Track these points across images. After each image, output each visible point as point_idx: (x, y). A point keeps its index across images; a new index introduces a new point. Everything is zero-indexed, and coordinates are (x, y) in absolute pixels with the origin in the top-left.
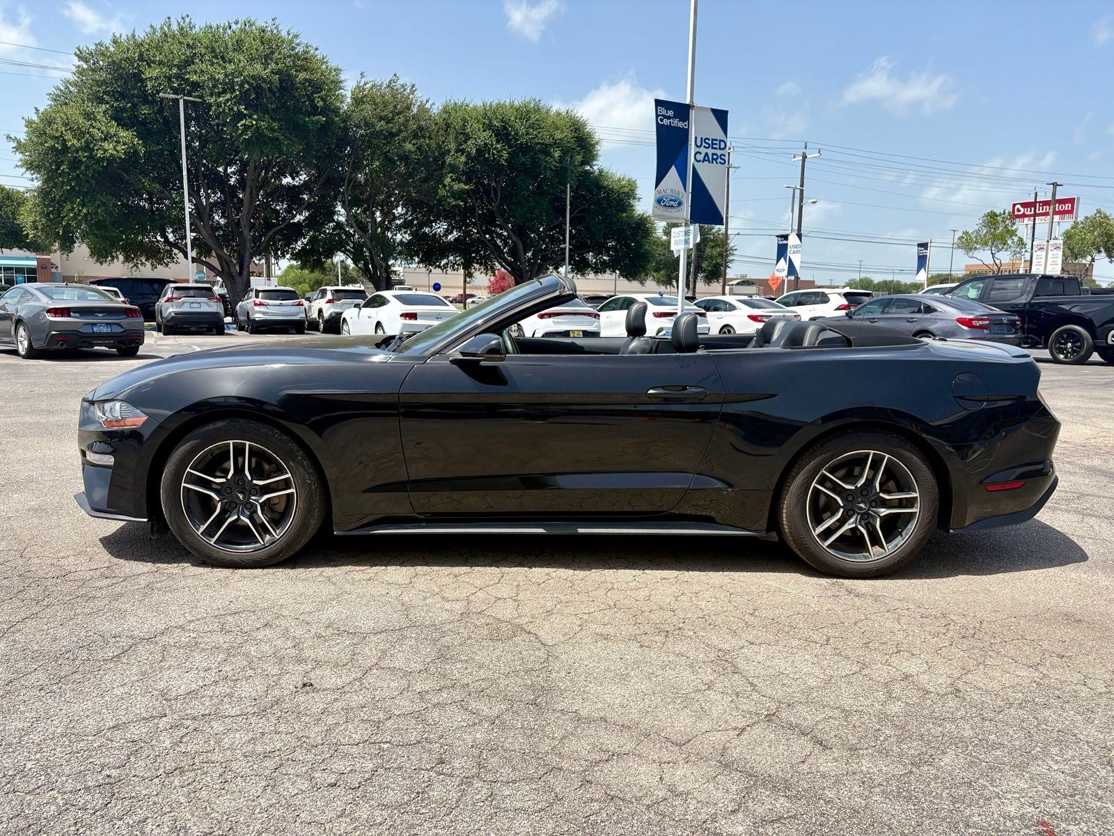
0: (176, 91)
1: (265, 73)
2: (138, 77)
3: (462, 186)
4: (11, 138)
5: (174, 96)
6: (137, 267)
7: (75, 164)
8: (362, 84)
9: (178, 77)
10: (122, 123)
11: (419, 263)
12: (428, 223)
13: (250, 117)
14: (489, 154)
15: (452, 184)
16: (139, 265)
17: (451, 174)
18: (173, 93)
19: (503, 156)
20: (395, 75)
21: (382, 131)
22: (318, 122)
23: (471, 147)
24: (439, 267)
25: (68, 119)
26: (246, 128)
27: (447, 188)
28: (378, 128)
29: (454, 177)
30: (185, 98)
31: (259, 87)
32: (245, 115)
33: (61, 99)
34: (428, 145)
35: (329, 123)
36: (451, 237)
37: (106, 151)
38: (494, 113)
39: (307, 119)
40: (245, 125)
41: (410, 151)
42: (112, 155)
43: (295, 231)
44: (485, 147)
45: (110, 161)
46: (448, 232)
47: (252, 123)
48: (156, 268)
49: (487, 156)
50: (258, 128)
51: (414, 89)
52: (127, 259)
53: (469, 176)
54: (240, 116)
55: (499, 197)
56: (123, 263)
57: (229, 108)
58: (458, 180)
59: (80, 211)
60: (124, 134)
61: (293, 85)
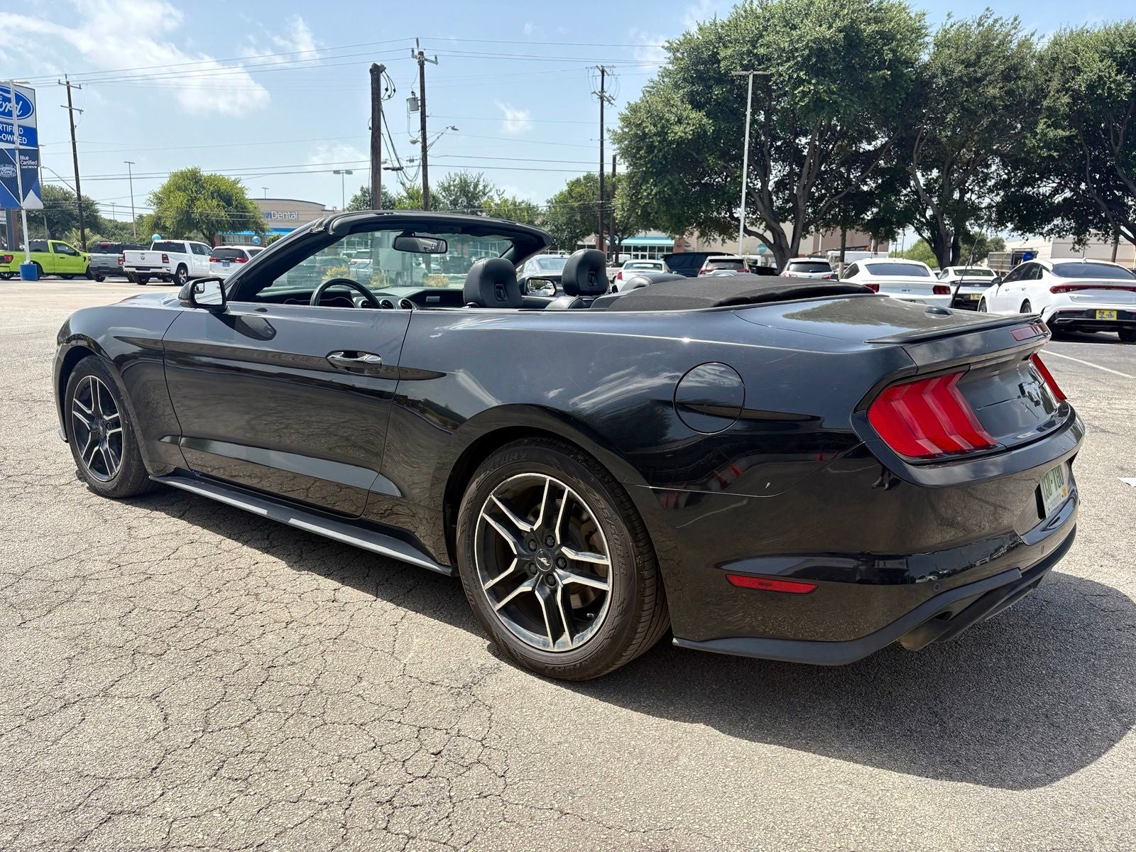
0: (745, 68)
1: (828, 34)
2: (714, 59)
3: (1060, 132)
4: (610, 131)
5: (744, 73)
6: (709, 242)
7: (651, 148)
8: (948, 26)
9: (749, 53)
10: (697, 106)
11: (1013, 230)
12: (1031, 182)
13: (810, 83)
14: (1103, 90)
15: (1046, 131)
16: (711, 241)
17: (1045, 120)
18: (743, 70)
19: (1124, 90)
20: (988, 9)
21: (961, 77)
22: (883, 77)
23: (1080, 83)
24: (1041, 234)
25: (650, 107)
26: (804, 94)
27: (1038, 137)
28: (956, 75)
29: (1050, 122)
30: (755, 73)
31: (821, 49)
32: (805, 80)
33: (651, 91)
34: (1024, 88)
35: (897, 76)
36: (1058, 199)
37: (676, 133)
38: (1121, 36)
39: (871, 76)
40: (803, 91)
41: (995, 98)
42: (681, 137)
43: (866, 200)
44: (1099, 81)
45: (680, 142)
46: (1055, 191)
47: (809, 88)
48: (725, 243)
49: (1100, 91)
50: (816, 92)
51: (1017, 22)
52: (702, 234)
53: (1075, 118)
54: (800, 82)
55: (1120, 144)
56: (698, 238)
57: (789, 76)
58: (1056, 126)
59: (652, 190)
60: (696, 116)
61: (862, 40)
